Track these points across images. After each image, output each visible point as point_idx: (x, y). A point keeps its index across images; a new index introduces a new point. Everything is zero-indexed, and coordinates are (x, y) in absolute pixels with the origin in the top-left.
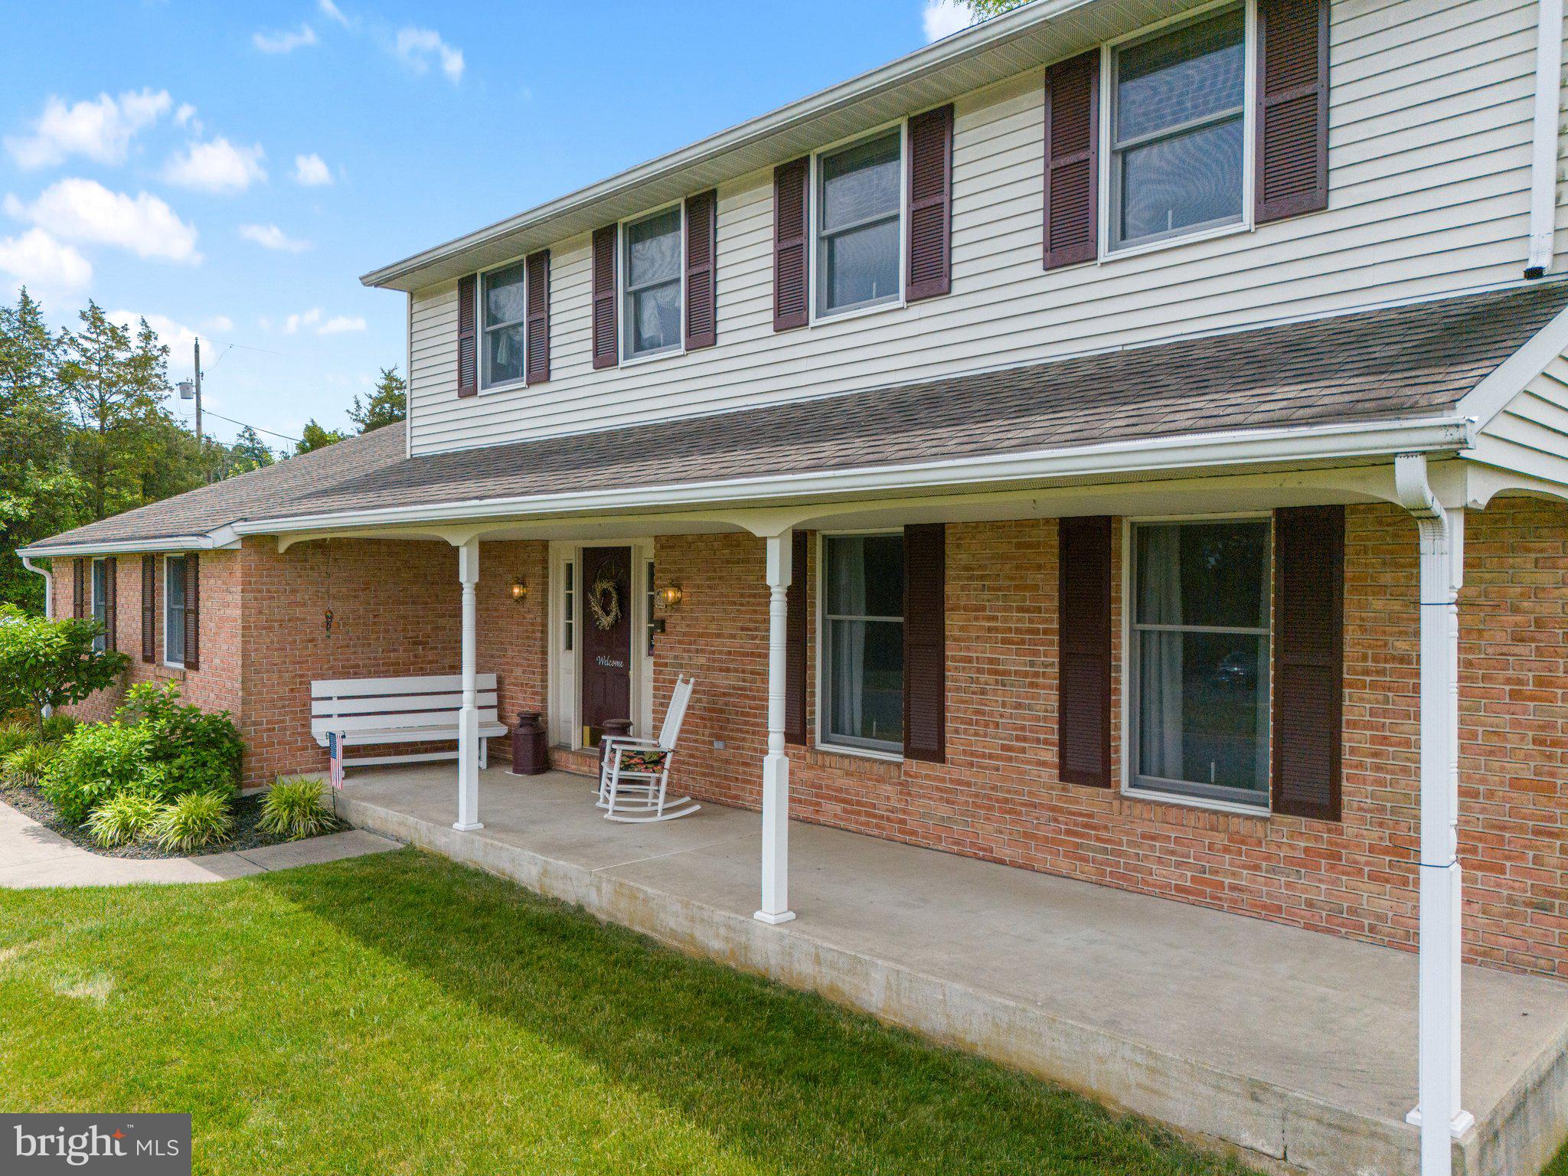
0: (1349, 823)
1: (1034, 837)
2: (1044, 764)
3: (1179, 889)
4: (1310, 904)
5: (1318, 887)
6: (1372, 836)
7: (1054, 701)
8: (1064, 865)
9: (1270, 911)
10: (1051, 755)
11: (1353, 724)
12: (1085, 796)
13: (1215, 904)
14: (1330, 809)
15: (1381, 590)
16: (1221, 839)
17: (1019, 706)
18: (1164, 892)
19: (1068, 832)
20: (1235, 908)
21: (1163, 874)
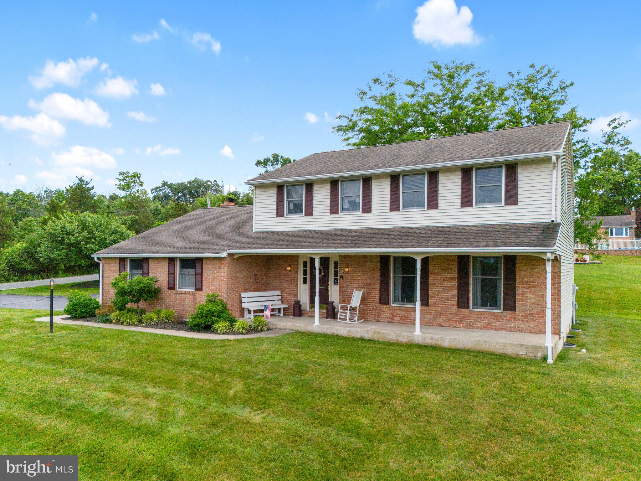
0: (517, 312)
2: (454, 305)
3: (484, 327)
4: (510, 327)
5: (512, 324)
6: (522, 313)
7: (456, 292)
9: (502, 329)
10: (456, 303)
11: (518, 294)
12: (463, 311)
13: (492, 329)
14: (514, 309)
15: (523, 270)
16: (493, 317)
17: (448, 293)
18: (480, 328)
19: (459, 319)
20: (495, 329)
21: (482, 325)
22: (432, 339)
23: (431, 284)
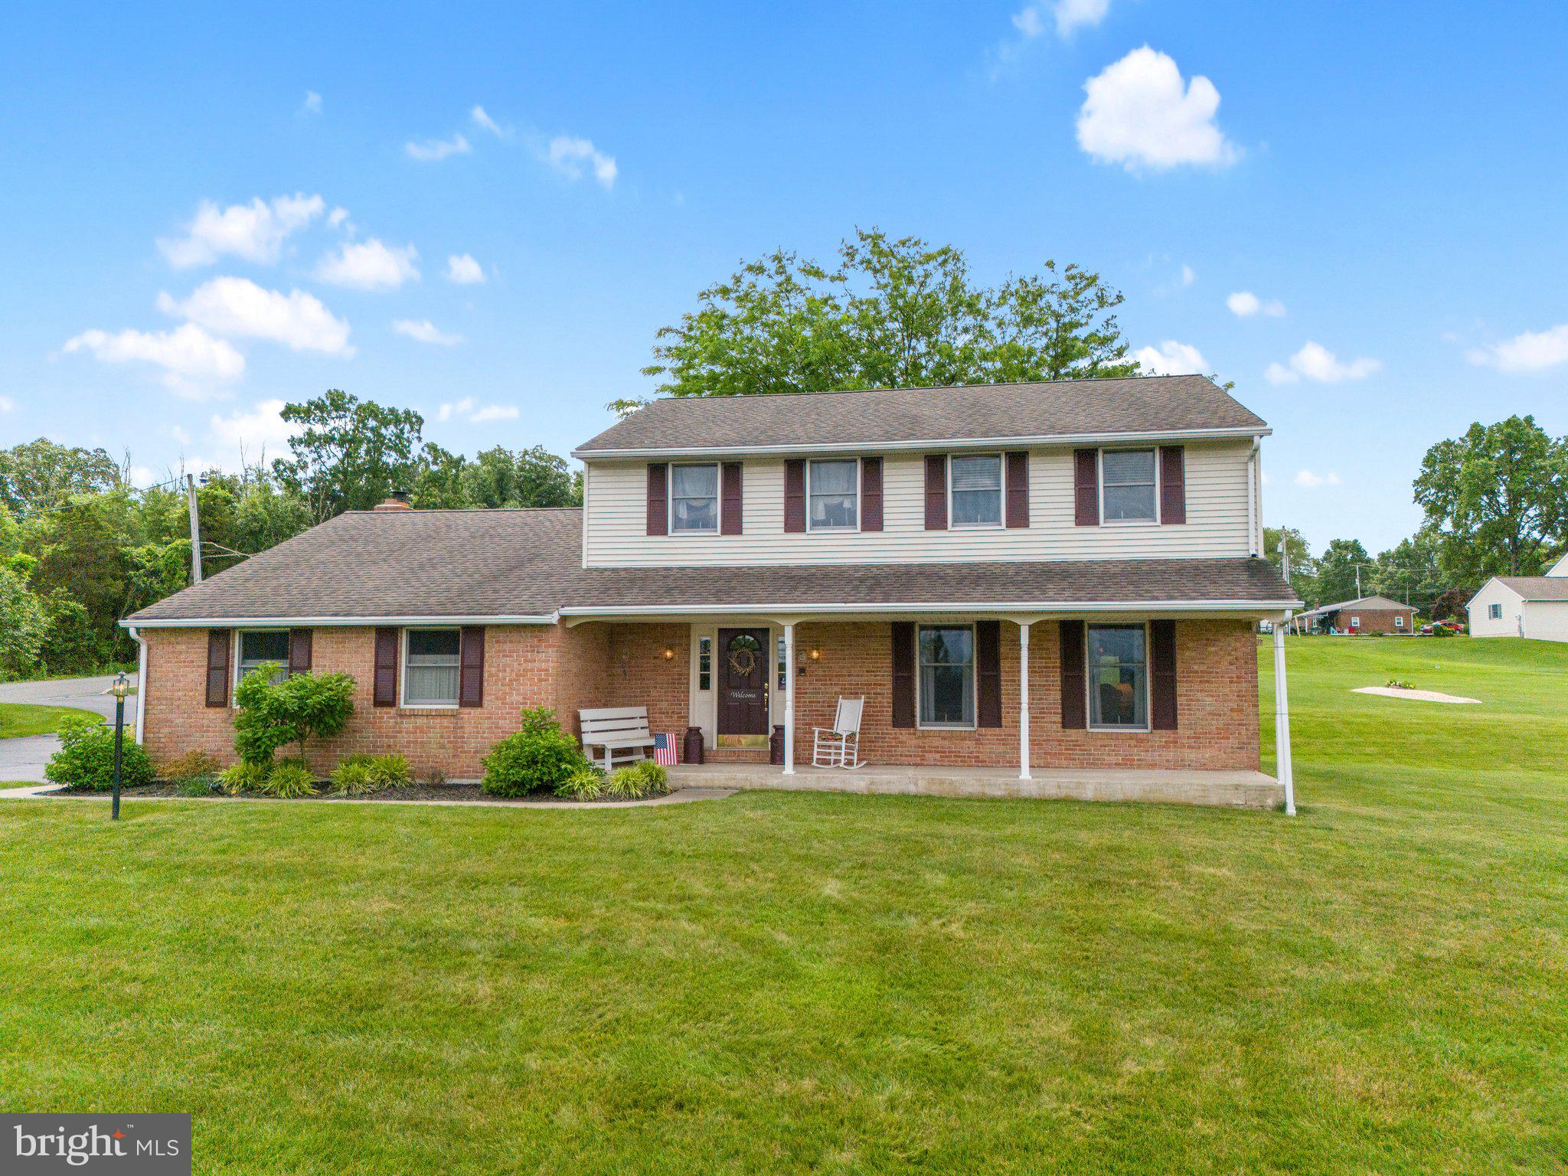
0: (1180, 730)
1: (1050, 754)
2: (1054, 722)
3: (1117, 764)
4: (1167, 761)
5: (1170, 754)
6: (1189, 733)
7: (1058, 696)
8: (1064, 763)
9: (1153, 766)
10: (1058, 718)
11: (1181, 695)
12: (1074, 734)
13: (1132, 767)
14: (1173, 725)
15: (1188, 648)
16: (1133, 743)
17: (1041, 699)
18: (1110, 766)
19: (1066, 749)
20: (1139, 767)
21: (1113, 759)
22: (1059, 787)
23: (1006, 681)
